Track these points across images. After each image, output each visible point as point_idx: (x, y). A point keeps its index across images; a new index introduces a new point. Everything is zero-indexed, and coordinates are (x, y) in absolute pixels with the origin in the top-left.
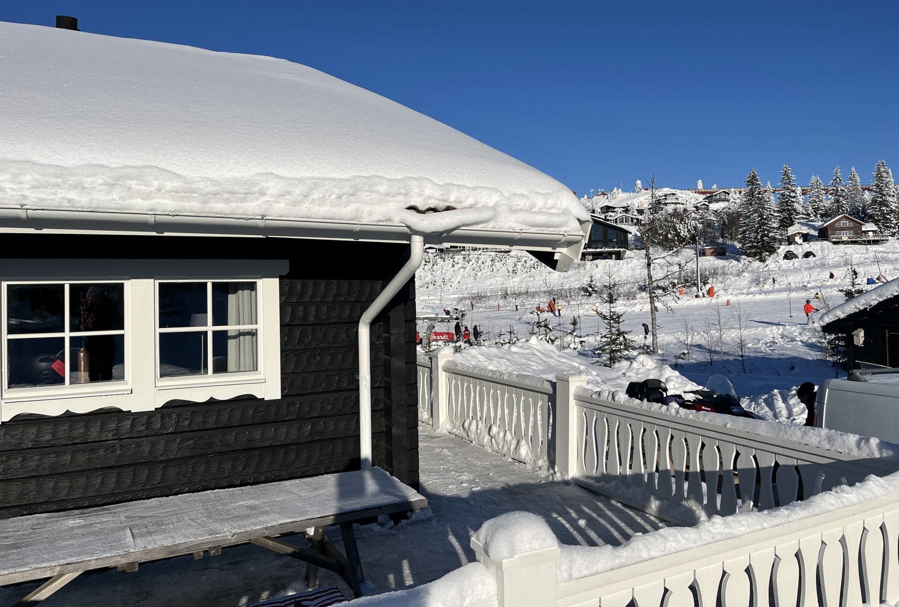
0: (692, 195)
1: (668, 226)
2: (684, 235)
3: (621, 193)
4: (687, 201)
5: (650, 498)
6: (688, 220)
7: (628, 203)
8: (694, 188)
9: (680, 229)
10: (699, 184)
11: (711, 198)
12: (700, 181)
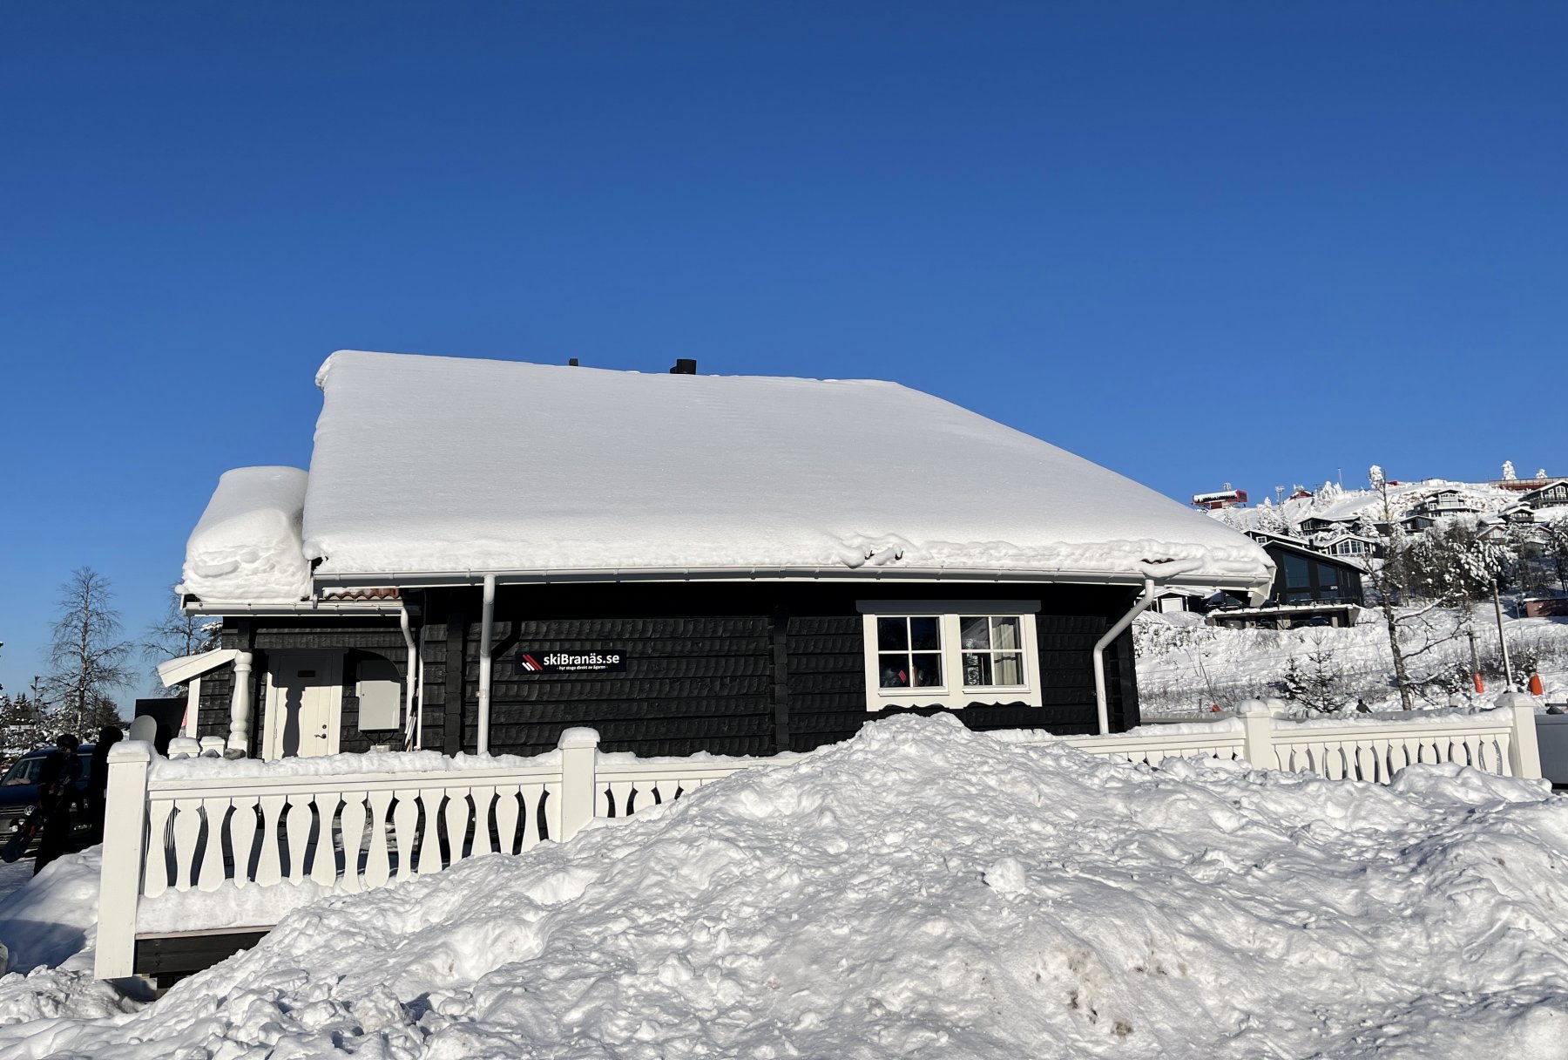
0: (1493, 492)
1: (1444, 558)
2: (1478, 575)
3: (1340, 492)
4: (1484, 505)
6: (1485, 544)
7: (1357, 511)
8: (1496, 478)
9: (1468, 563)
10: (1506, 469)
11: (1536, 498)
12: (1508, 463)
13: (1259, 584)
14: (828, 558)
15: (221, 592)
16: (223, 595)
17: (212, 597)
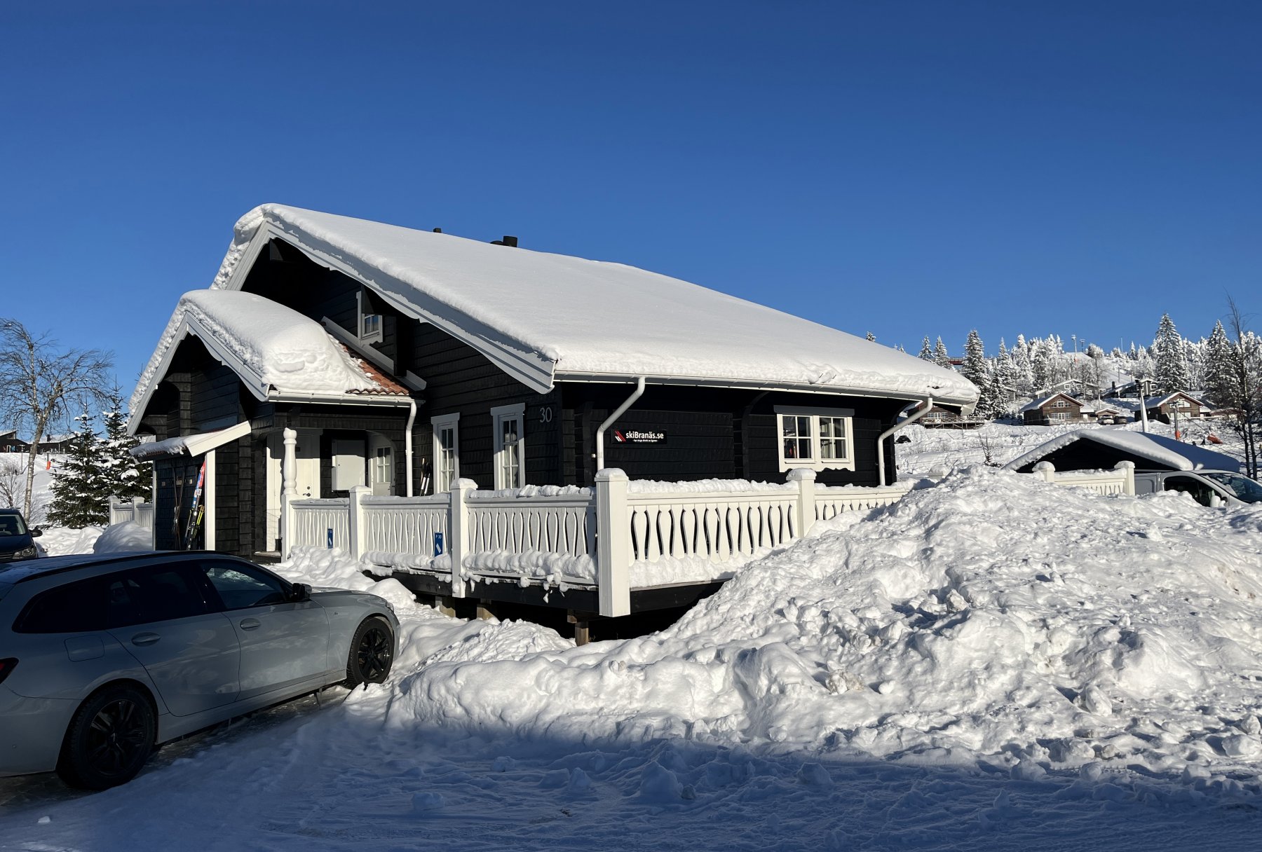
13: (967, 403)
14: (801, 377)
15: (293, 384)
16: (294, 386)
17: (287, 387)
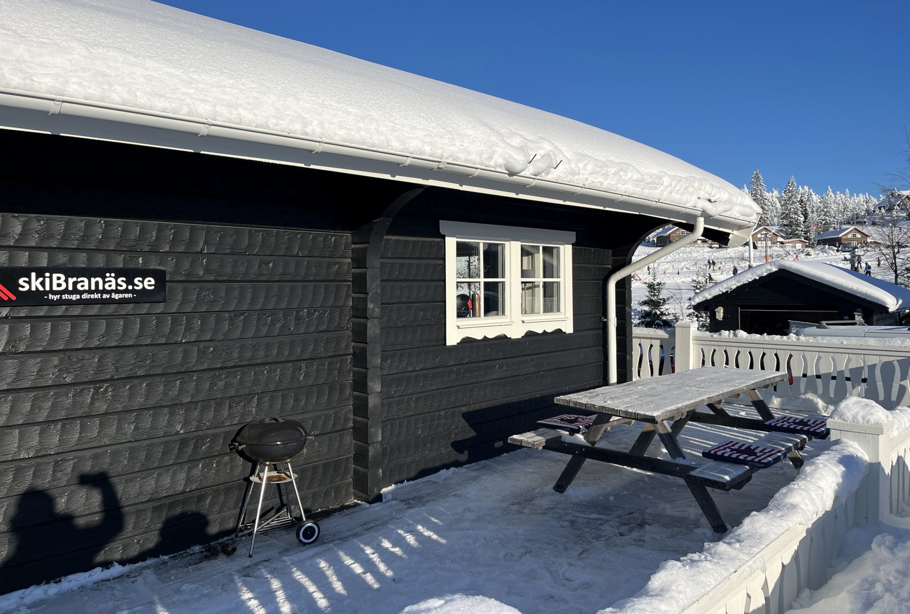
5: (772, 397)
